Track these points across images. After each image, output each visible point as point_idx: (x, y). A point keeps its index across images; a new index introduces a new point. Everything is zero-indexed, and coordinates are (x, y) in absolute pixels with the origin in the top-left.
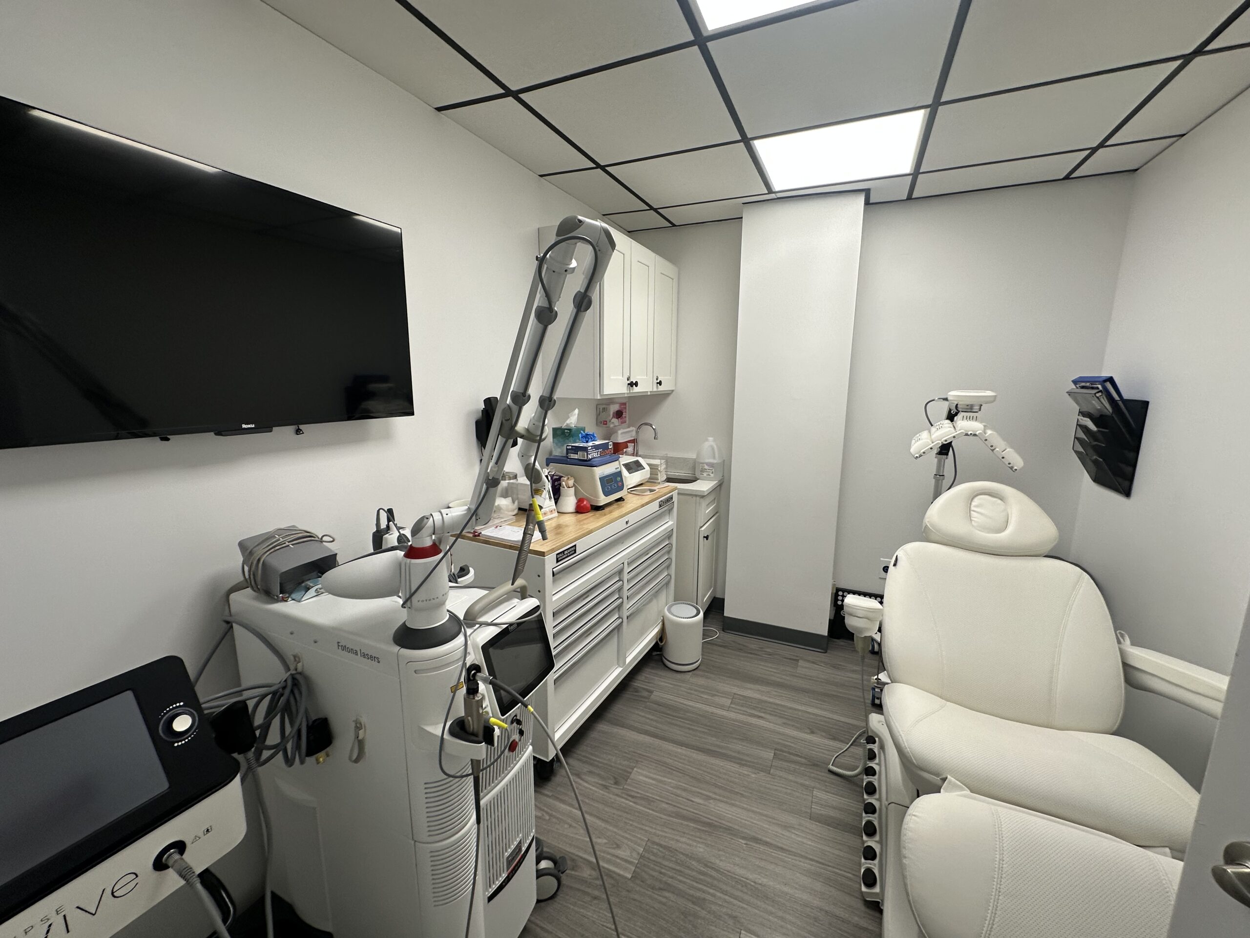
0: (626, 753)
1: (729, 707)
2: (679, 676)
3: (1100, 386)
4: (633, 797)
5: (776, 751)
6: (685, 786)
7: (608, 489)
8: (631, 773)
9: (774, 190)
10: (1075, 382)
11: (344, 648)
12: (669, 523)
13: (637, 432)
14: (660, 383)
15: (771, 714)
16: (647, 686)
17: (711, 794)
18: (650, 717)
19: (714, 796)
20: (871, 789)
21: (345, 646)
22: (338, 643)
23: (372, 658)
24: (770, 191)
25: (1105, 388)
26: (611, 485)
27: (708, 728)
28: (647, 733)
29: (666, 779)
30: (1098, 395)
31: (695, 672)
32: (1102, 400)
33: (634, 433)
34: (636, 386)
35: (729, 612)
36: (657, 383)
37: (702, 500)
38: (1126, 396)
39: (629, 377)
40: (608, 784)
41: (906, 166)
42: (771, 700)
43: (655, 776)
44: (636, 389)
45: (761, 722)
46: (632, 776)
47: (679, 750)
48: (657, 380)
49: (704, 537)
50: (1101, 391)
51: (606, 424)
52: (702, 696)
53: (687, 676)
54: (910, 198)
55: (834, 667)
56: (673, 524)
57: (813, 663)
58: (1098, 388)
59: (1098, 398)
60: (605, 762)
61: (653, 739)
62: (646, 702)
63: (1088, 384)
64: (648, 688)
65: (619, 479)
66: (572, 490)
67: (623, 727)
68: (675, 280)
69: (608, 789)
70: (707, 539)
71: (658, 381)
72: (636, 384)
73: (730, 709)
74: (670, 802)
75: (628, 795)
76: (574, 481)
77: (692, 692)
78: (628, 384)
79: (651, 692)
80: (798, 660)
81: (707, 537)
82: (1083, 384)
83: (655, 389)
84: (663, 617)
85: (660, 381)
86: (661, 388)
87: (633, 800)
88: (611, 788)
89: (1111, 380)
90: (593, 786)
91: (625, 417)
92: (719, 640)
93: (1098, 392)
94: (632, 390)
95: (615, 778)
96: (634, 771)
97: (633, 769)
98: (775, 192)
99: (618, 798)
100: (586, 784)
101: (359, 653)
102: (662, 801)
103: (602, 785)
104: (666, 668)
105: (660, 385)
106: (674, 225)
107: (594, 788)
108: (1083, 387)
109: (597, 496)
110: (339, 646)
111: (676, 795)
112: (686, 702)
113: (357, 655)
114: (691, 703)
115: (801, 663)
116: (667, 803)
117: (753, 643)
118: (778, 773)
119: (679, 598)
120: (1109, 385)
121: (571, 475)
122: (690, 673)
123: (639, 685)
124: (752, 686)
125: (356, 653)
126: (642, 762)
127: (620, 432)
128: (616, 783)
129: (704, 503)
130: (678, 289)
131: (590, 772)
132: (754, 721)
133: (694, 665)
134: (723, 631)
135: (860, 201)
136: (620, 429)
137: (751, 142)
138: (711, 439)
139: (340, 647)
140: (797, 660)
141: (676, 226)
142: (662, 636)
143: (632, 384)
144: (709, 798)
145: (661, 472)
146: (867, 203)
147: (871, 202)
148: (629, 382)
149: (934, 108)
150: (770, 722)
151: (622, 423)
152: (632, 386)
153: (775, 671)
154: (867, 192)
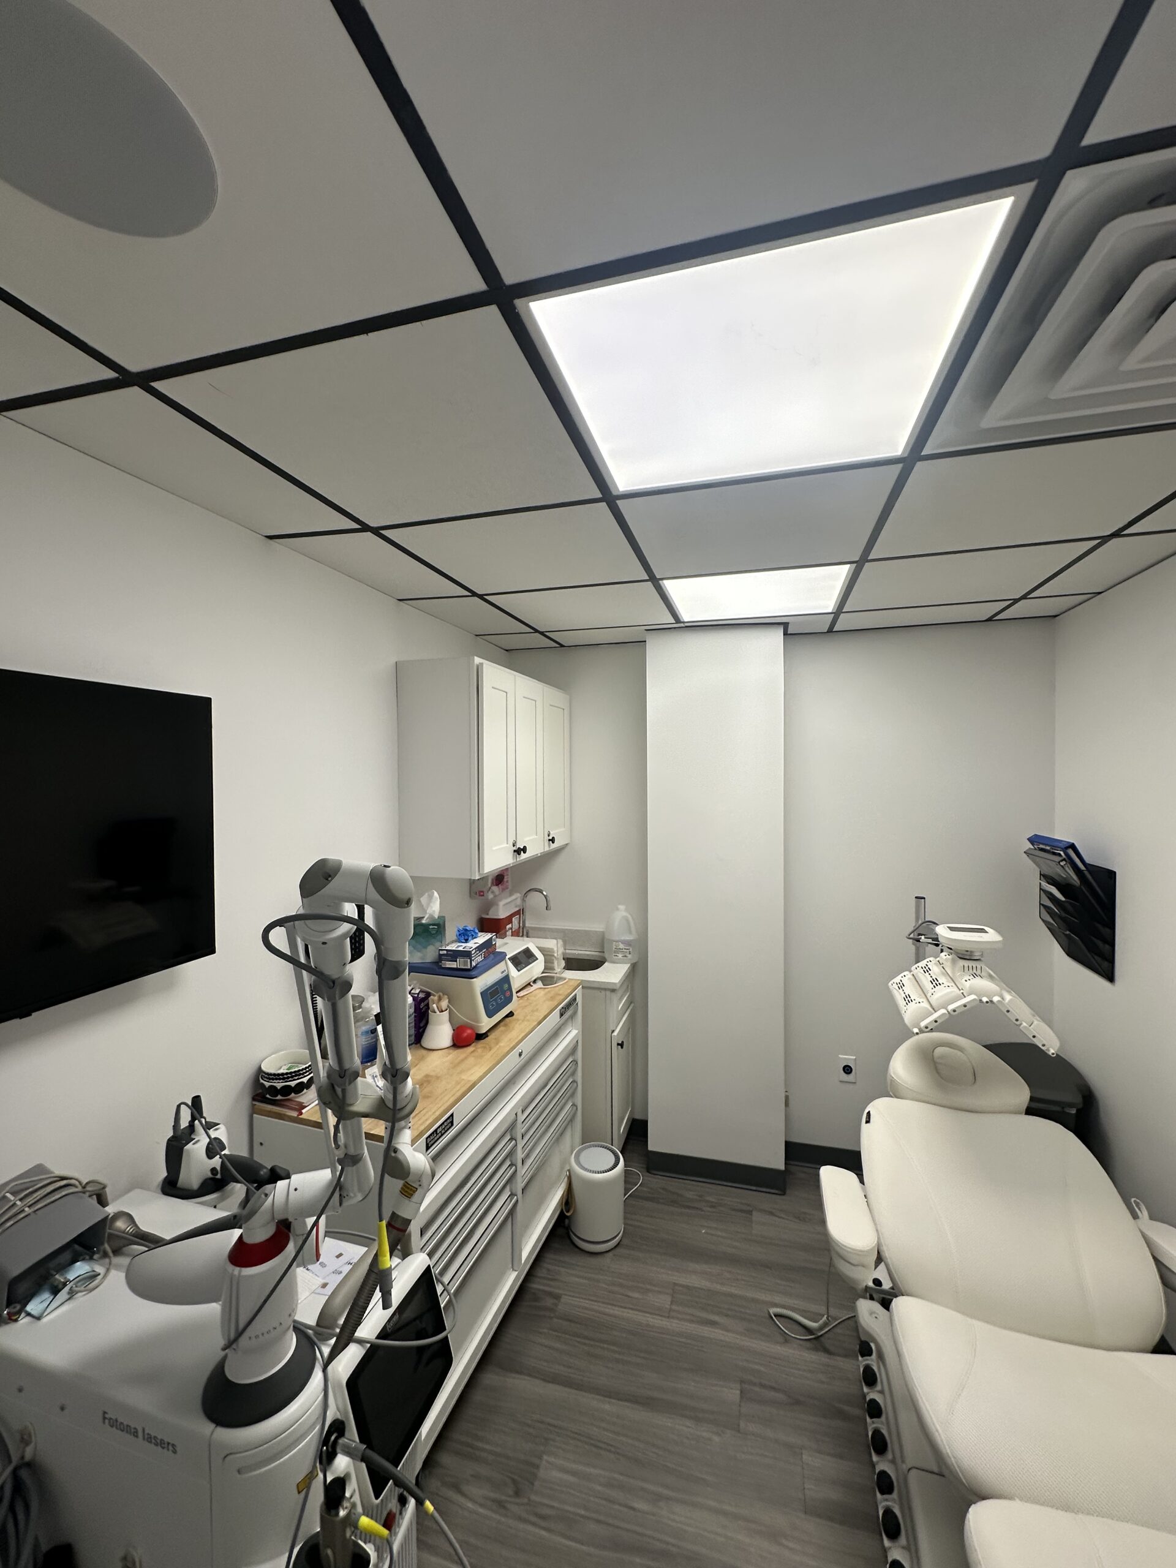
0: (529, 1426)
1: (670, 1310)
2: (593, 1261)
3: (1062, 853)
4: (543, 1517)
5: (746, 1386)
6: (621, 1478)
7: (493, 1005)
8: (538, 1467)
9: (682, 620)
10: (1032, 840)
11: (114, 1423)
12: (571, 1034)
13: (523, 900)
14: (553, 840)
15: (727, 1316)
16: (548, 1285)
17: (660, 1490)
18: (558, 1345)
19: (666, 1492)
20: (880, 1444)
21: (117, 1421)
22: (105, 1413)
23: (162, 1444)
24: (677, 620)
25: (1067, 854)
26: (495, 1000)
27: (642, 1355)
28: (554, 1379)
29: (592, 1470)
30: (1062, 864)
31: (618, 1250)
32: (1067, 869)
33: (519, 902)
34: (525, 852)
35: (655, 1144)
36: (549, 840)
37: (613, 994)
38: (1088, 860)
39: (515, 843)
40: (503, 1498)
41: (829, 606)
42: (725, 1289)
43: (574, 1466)
44: (523, 856)
45: (716, 1334)
46: (542, 1473)
47: (607, 1407)
48: (549, 836)
49: (618, 1044)
50: (1064, 860)
51: (483, 895)
52: (630, 1294)
53: (607, 1260)
54: (830, 631)
55: (798, 1218)
56: (578, 1032)
57: (771, 1214)
58: (1060, 855)
59: (1062, 866)
60: (498, 1450)
61: (567, 1389)
62: (551, 1318)
63: (1048, 848)
64: (551, 1289)
65: (506, 986)
66: (446, 1014)
67: (521, 1373)
68: (566, 712)
69: (504, 1507)
70: (622, 1048)
71: (550, 838)
72: (524, 850)
73: (672, 1314)
74: (602, 1518)
75: (536, 1515)
76: (449, 1002)
77: (616, 1289)
78: (515, 851)
79: (557, 1297)
80: (752, 1211)
81: (621, 1045)
82: (1041, 846)
83: (547, 849)
84: (569, 1171)
85: (553, 838)
86: (554, 846)
87: (543, 1524)
88: (508, 1506)
89: (1073, 846)
90: (481, 1505)
91: (507, 882)
92: (645, 1189)
93: (1062, 861)
94: (519, 858)
95: (514, 1481)
96: (544, 1462)
97: (540, 1458)
98: (684, 622)
99: (521, 1526)
100: (470, 1505)
101: (140, 1434)
102: (588, 1518)
103: (494, 1501)
104: (576, 1250)
105: (553, 843)
106: (562, 646)
107: (481, 1510)
108: (1042, 850)
109: (477, 1020)
110: (104, 1418)
111: (610, 1501)
112: (610, 1310)
113: (137, 1437)
114: (617, 1311)
115: (756, 1216)
116: (599, 1521)
117: (690, 1188)
118: (752, 1427)
119: (588, 1138)
120: (1071, 852)
121: (444, 992)
122: (610, 1254)
123: (541, 1287)
124: (698, 1267)
125: (136, 1434)
126: (554, 1440)
127: (501, 903)
128: (517, 1493)
129: (615, 997)
130: (570, 724)
131: (477, 1477)
132: (706, 1331)
133: (617, 1238)
134: (648, 1171)
135: (779, 633)
136: (501, 900)
137: (660, 582)
138: (622, 907)
139: (107, 1421)
140: (750, 1212)
141: (564, 646)
142: (568, 1201)
143: (518, 851)
144: (657, 1498)
145: (557, 959)
146: (785, 634)
147: (789, 632)
148: (515, 848)
149: (859, 566)
150: (728, 1331)
151: (503, 890)
152: (519, 854)
153: (724, 1234)
154: (785, 625)
